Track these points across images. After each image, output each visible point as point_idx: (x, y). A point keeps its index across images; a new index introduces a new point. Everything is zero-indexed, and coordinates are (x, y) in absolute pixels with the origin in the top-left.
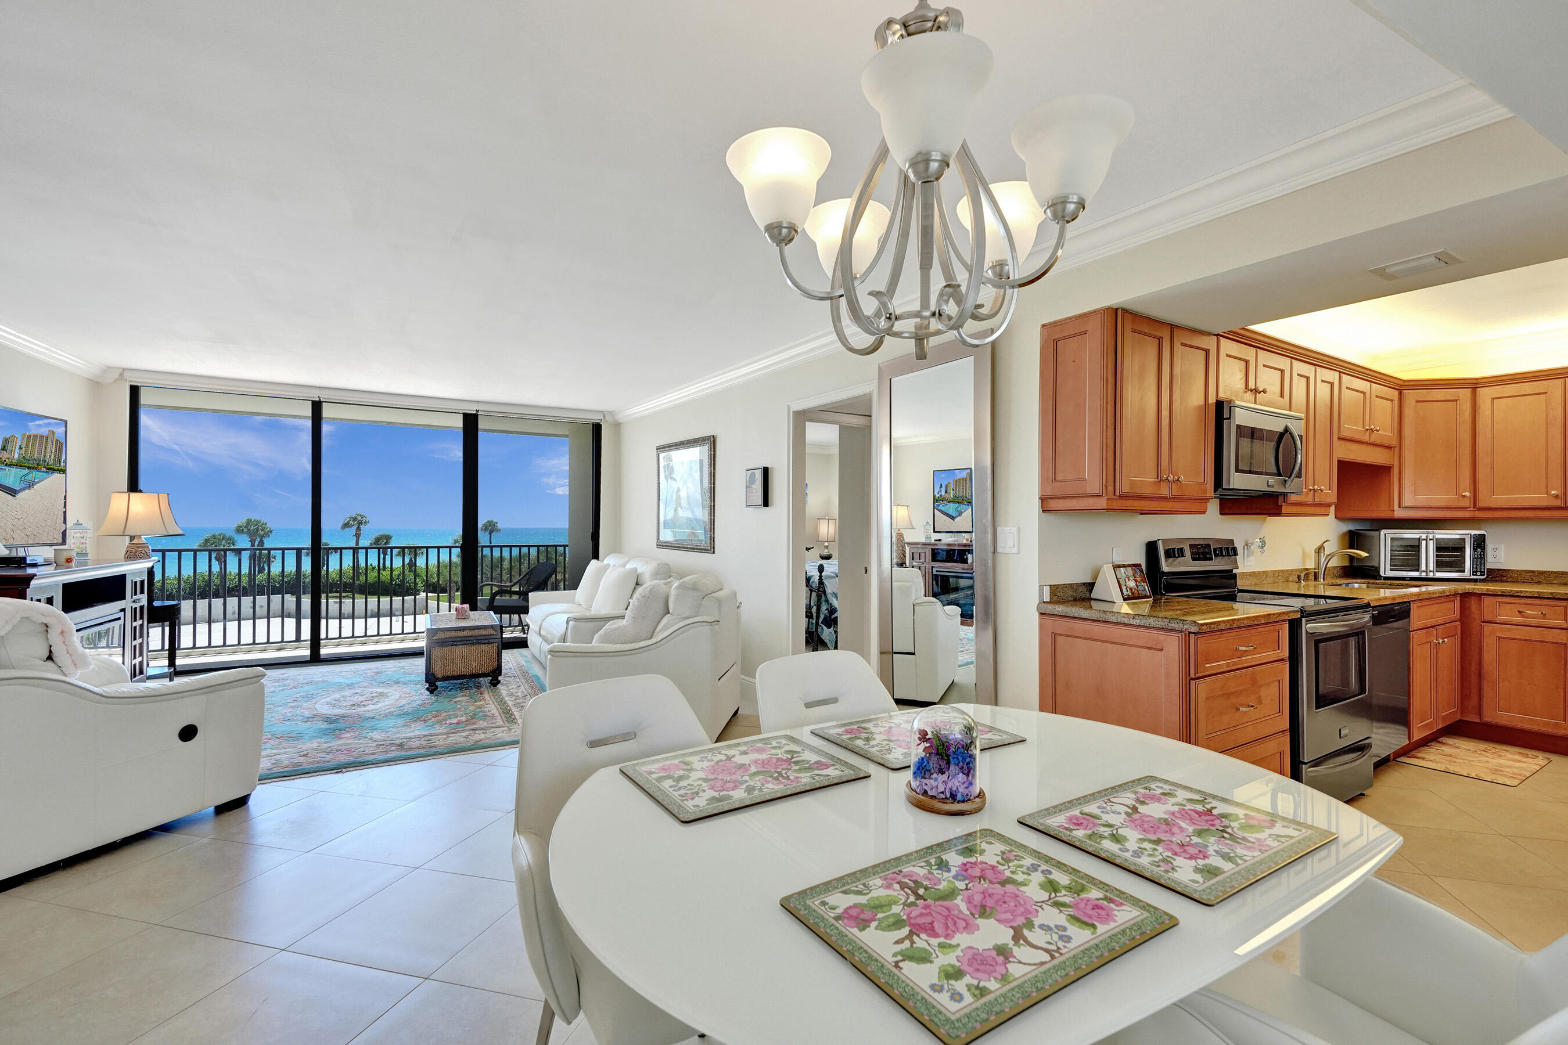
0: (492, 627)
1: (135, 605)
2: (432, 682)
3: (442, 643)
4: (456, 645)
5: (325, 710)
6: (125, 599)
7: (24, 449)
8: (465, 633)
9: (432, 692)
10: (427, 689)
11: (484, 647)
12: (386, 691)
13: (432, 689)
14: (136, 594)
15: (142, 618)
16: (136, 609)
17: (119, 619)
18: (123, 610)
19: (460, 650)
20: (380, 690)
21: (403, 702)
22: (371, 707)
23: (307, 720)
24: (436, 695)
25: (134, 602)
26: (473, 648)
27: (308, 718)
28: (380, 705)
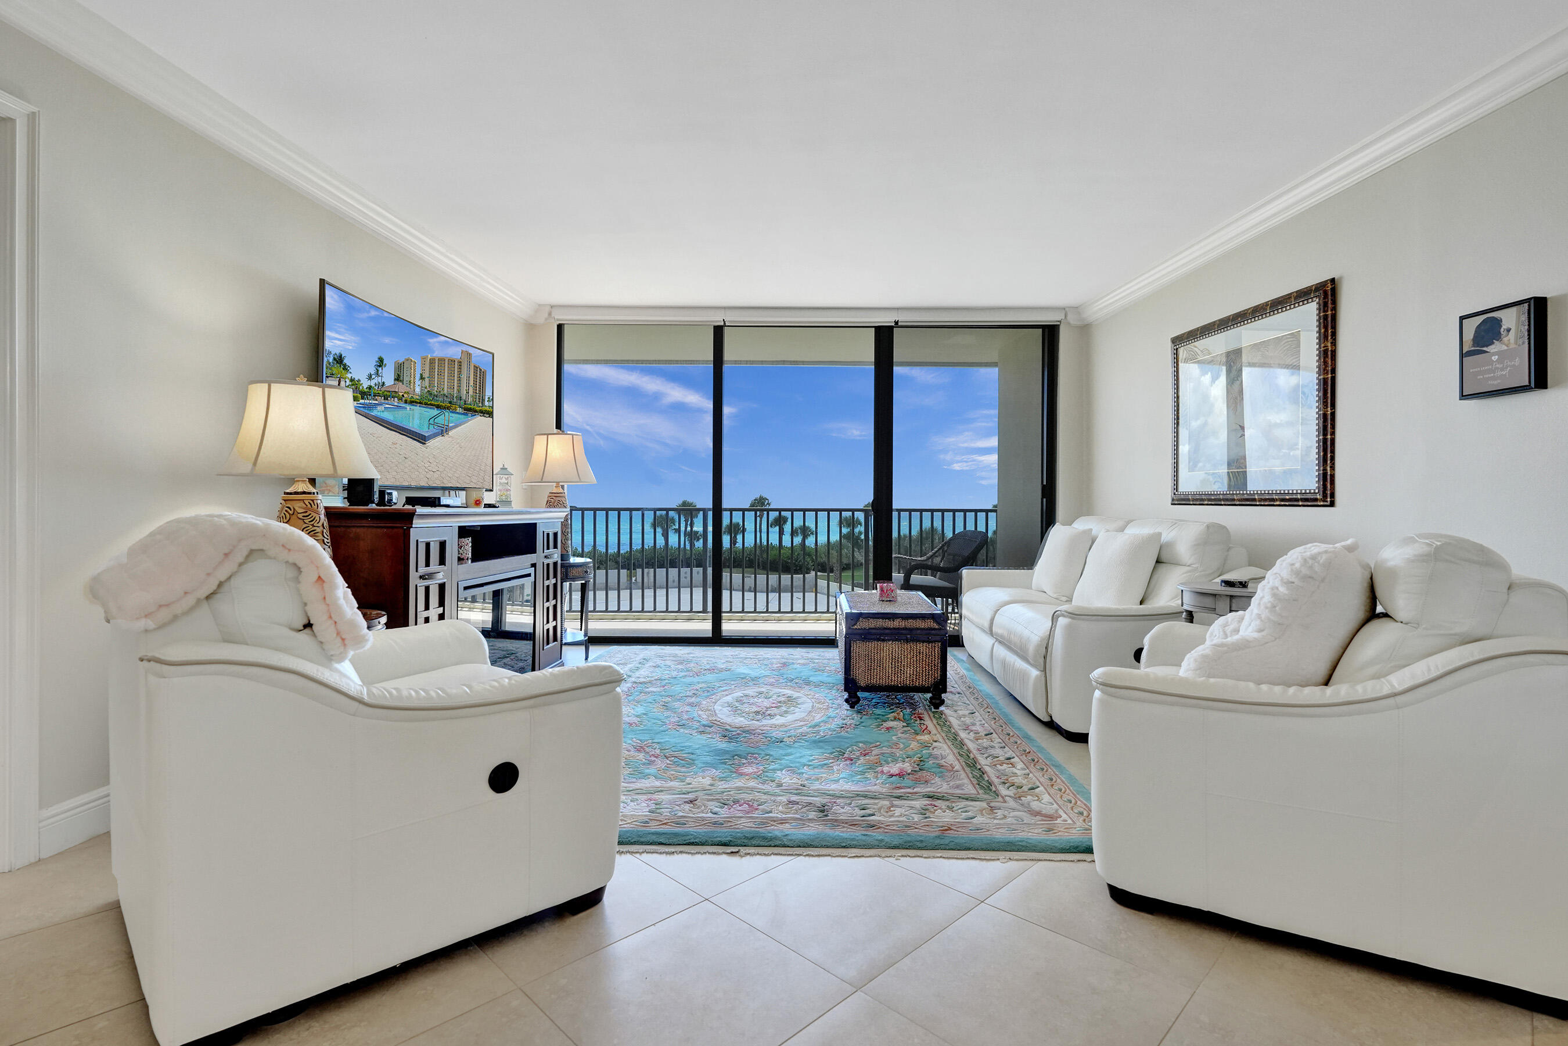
0: (933, 617)
1: (546, 561)
2: (853, 689)
3: (867, 636)
4: (883, 640)
5: (725, 715)
6: (536, 553)
7: (427, 380)
8: (897, 623)
9: (852, 707)
10: (847, 701)
11: (922, 647)
12: (796, 695)
13: (852, 701)
14: (548, 548)
15: (555, 576)
16: (548, 565)
17: (529, 575)
18: (534, 565)
19: (890, 649)
20: (788, 692)
21: (818, 718)
22: (778, 720)
23: (705, 729)
24: (859, 712)
25: (546, 557)
26: (907, 646)
27: (704, 726)
28: (790, 718)
